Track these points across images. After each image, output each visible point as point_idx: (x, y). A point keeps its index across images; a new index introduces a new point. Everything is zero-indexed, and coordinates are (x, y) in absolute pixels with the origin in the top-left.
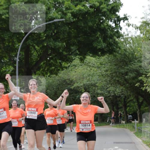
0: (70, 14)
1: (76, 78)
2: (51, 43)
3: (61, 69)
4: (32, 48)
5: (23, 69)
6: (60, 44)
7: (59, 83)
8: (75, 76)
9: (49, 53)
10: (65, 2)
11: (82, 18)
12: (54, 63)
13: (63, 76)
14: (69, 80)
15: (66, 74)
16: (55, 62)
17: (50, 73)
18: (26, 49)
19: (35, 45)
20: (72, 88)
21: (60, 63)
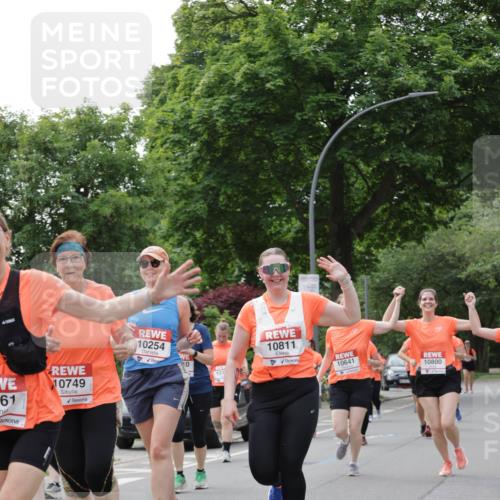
0: (452, 78)
1: (472, 249)
2: (402, 155)
3: (430, 227)
4: (349, 169)
5: (326, 227)
6: (426, 158)
7: (426, 264)
8: (469, 243)
9: (398, 183)
10: (436, 46)
11: (483, 90)
12: (412, 210)
13: (437, 245)
14: (454, 255)
15: (444, 240)
16: (415, 208)
17: (402, 238)
18: (335, 172)
19: (358, 160)
20: (463, 275)
21: (427, 208)
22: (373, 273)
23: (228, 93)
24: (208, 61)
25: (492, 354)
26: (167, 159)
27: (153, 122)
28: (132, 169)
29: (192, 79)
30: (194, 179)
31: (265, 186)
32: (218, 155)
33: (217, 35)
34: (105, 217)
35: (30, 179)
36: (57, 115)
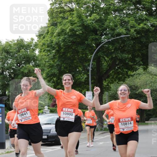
1: (140, 84)
2: (119, 55)
3: (127, 77)
4: (102, 59)
5: (95, 77)
6: (127, 56)
8: (140, 82)
9: (117, 63)
10: (130, 21)
11: (144, 35)
12: (121, 72)
13: (129, 83)
14: (134, 86)
15: (131, 81)
18: (98, 60)
19: (105, 56)
20: (137, 92)
21: (126, 71)
22: (109, 91)
23: (65, 35)
24: (58, 25)
25: (146, 117)
26: (45, 55)
27: (41, 44)
28: (34, 59)
29: (53, 31)
30: (54, 62)
31: (76, 64)
32: (61, 55)
33: (61, 17)
34: (26, 73)
35: (2, 61)
36: (11, 42)
